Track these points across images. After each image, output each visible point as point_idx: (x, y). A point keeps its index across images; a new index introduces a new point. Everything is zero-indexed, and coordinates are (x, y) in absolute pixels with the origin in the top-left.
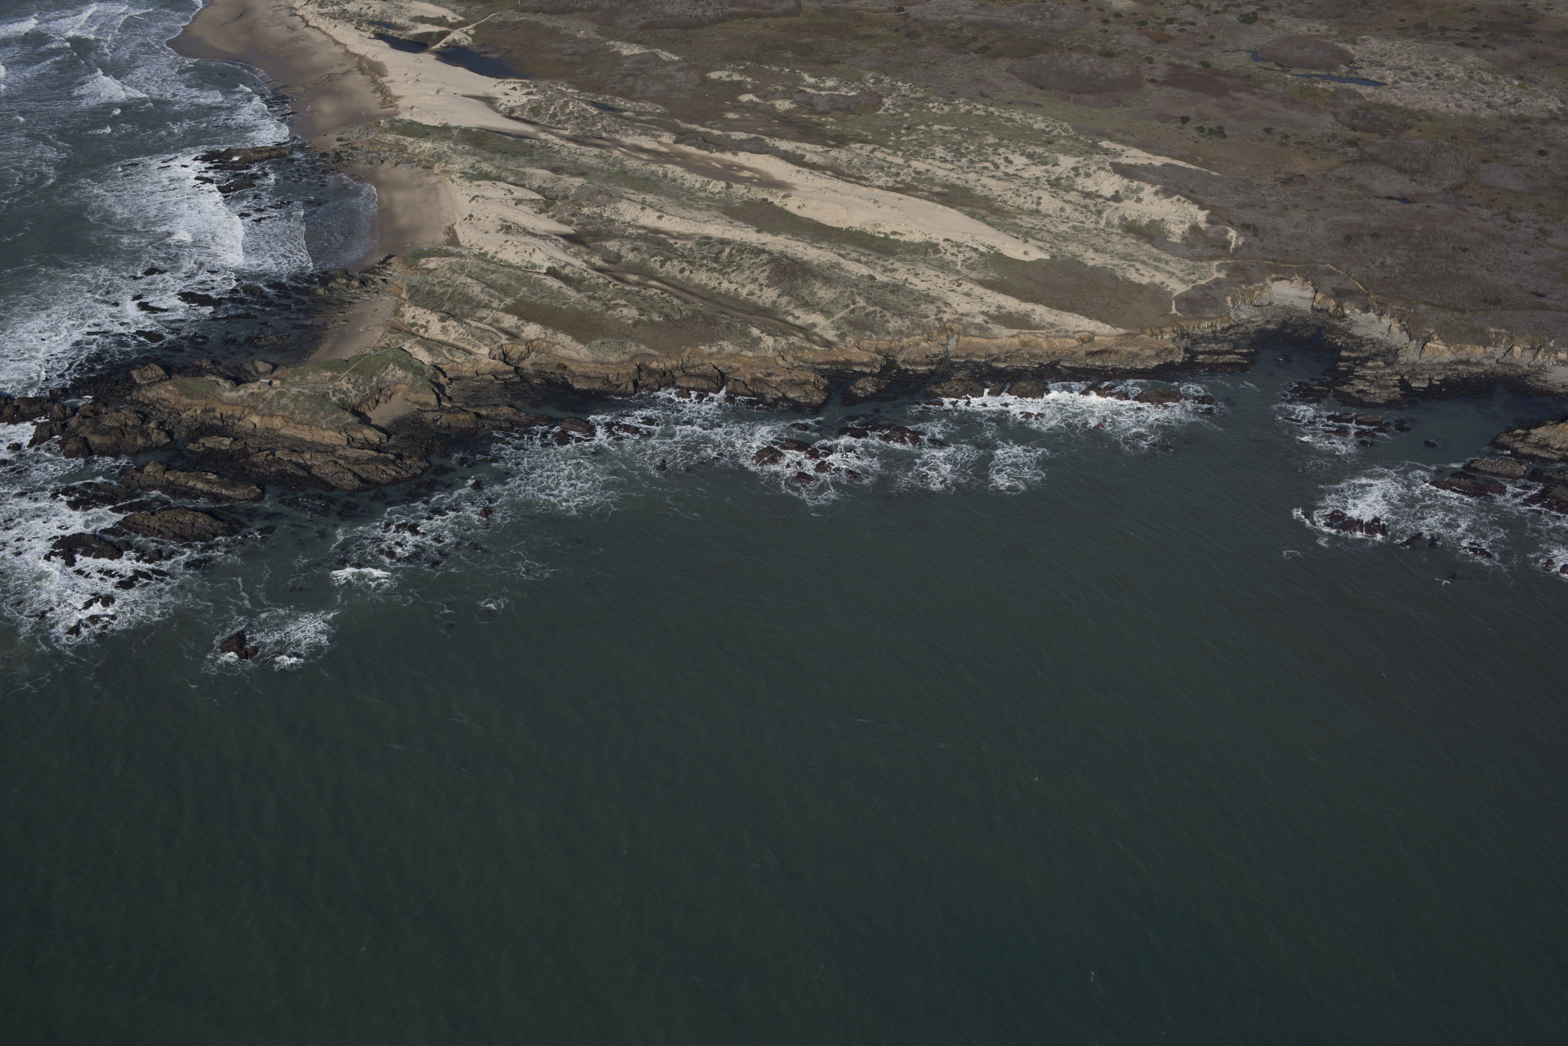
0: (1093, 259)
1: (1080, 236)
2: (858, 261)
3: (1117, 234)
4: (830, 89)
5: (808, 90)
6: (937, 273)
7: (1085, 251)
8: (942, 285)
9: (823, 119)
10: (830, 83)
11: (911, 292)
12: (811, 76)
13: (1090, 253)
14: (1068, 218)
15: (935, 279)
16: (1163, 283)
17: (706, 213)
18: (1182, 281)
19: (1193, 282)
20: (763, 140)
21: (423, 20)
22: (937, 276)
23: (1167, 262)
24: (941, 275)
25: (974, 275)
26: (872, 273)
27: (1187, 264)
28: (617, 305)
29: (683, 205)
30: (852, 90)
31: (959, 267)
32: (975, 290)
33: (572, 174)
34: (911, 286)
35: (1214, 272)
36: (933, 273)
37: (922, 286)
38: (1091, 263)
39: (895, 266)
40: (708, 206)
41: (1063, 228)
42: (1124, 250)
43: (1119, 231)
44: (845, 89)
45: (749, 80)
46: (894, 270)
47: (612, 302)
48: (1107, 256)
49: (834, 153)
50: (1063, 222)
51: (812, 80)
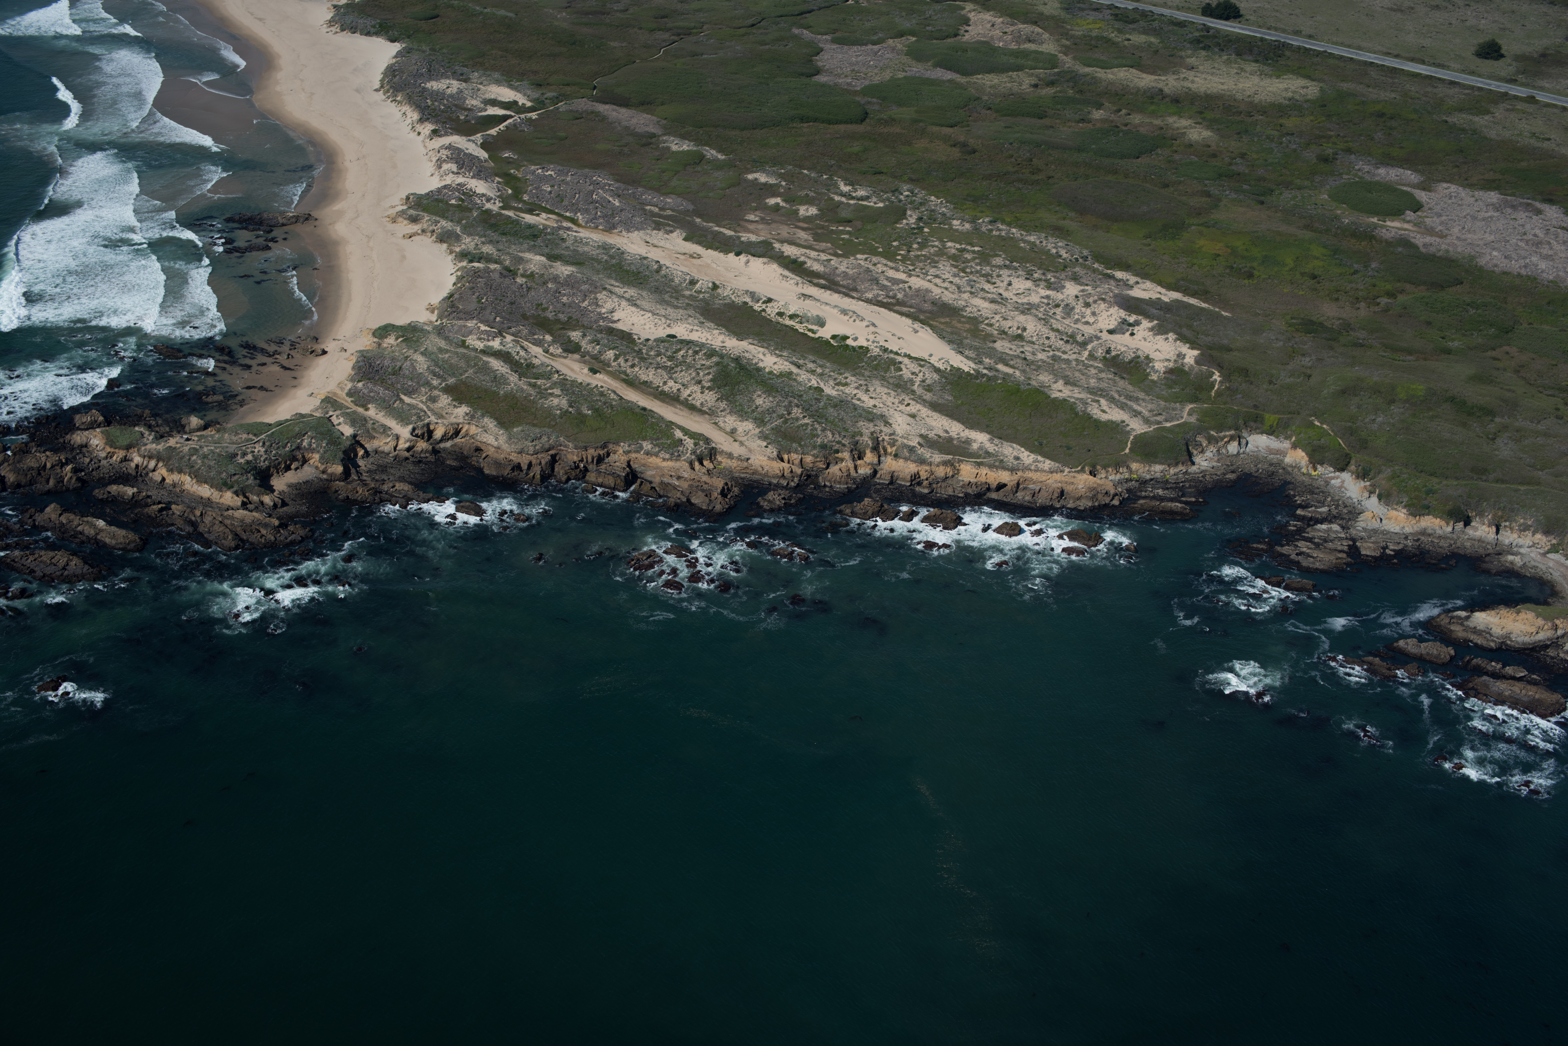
0: (1060, 391)
1: (1056, 367)
2: (813, 372)
3: (1096, 368)
4: (862, 199)
5: (837, 198)
6: (889, 391)
7: (1055, 382)
8: (890, 404)
9: (841, 228)
10: (861, 193)
11: (855, 408)
12: (846, 184)
13: (1060, 385)
14: (1050, 347)
15: (885, 397)
16: (1123, 422)
17: (681, 311)
18: (1147, 421)
19: (1159, 423)
20: (771, 244)
21: (494, 103)
22: (889, 393)
23: (1137, 400)
24: (893, 393)
25: (928, 396)
26: (822, 385)
27: (1159, 405)
28: (551, 394)
29: (663, 302)
30: (883, 201)
31: (915, 387)
32: (922, 412)
33: (567, 262)
34: (858, 402)
35: (1187, 414)
36: (886, 390)
37: (868, 403)
38: (1055, 395)
39: (848, 380)
40: (688, 305)
41: (1041, 356)
42: (1097, 385)
43: (1100, 365)
44: (874, 199)
45: (783, 183)
46: (846, 384)
47: (550, 391)
48: (1076, 390)
49: (834, 262)
50: (1044, 350)
51: (845, 189)
